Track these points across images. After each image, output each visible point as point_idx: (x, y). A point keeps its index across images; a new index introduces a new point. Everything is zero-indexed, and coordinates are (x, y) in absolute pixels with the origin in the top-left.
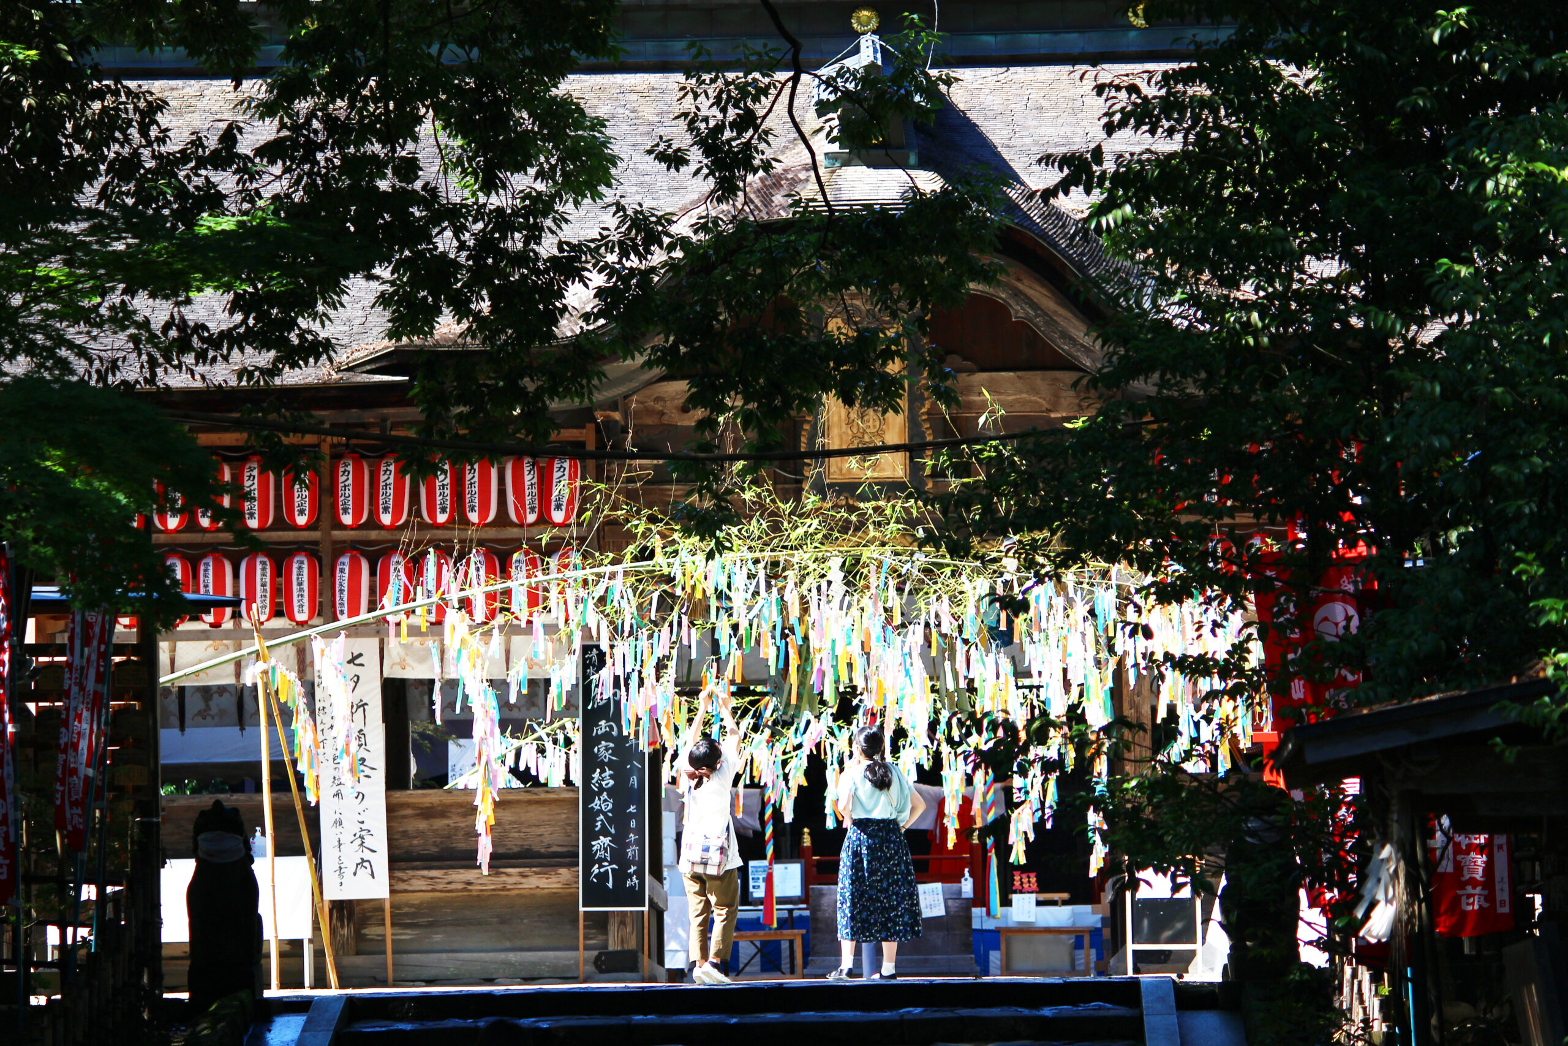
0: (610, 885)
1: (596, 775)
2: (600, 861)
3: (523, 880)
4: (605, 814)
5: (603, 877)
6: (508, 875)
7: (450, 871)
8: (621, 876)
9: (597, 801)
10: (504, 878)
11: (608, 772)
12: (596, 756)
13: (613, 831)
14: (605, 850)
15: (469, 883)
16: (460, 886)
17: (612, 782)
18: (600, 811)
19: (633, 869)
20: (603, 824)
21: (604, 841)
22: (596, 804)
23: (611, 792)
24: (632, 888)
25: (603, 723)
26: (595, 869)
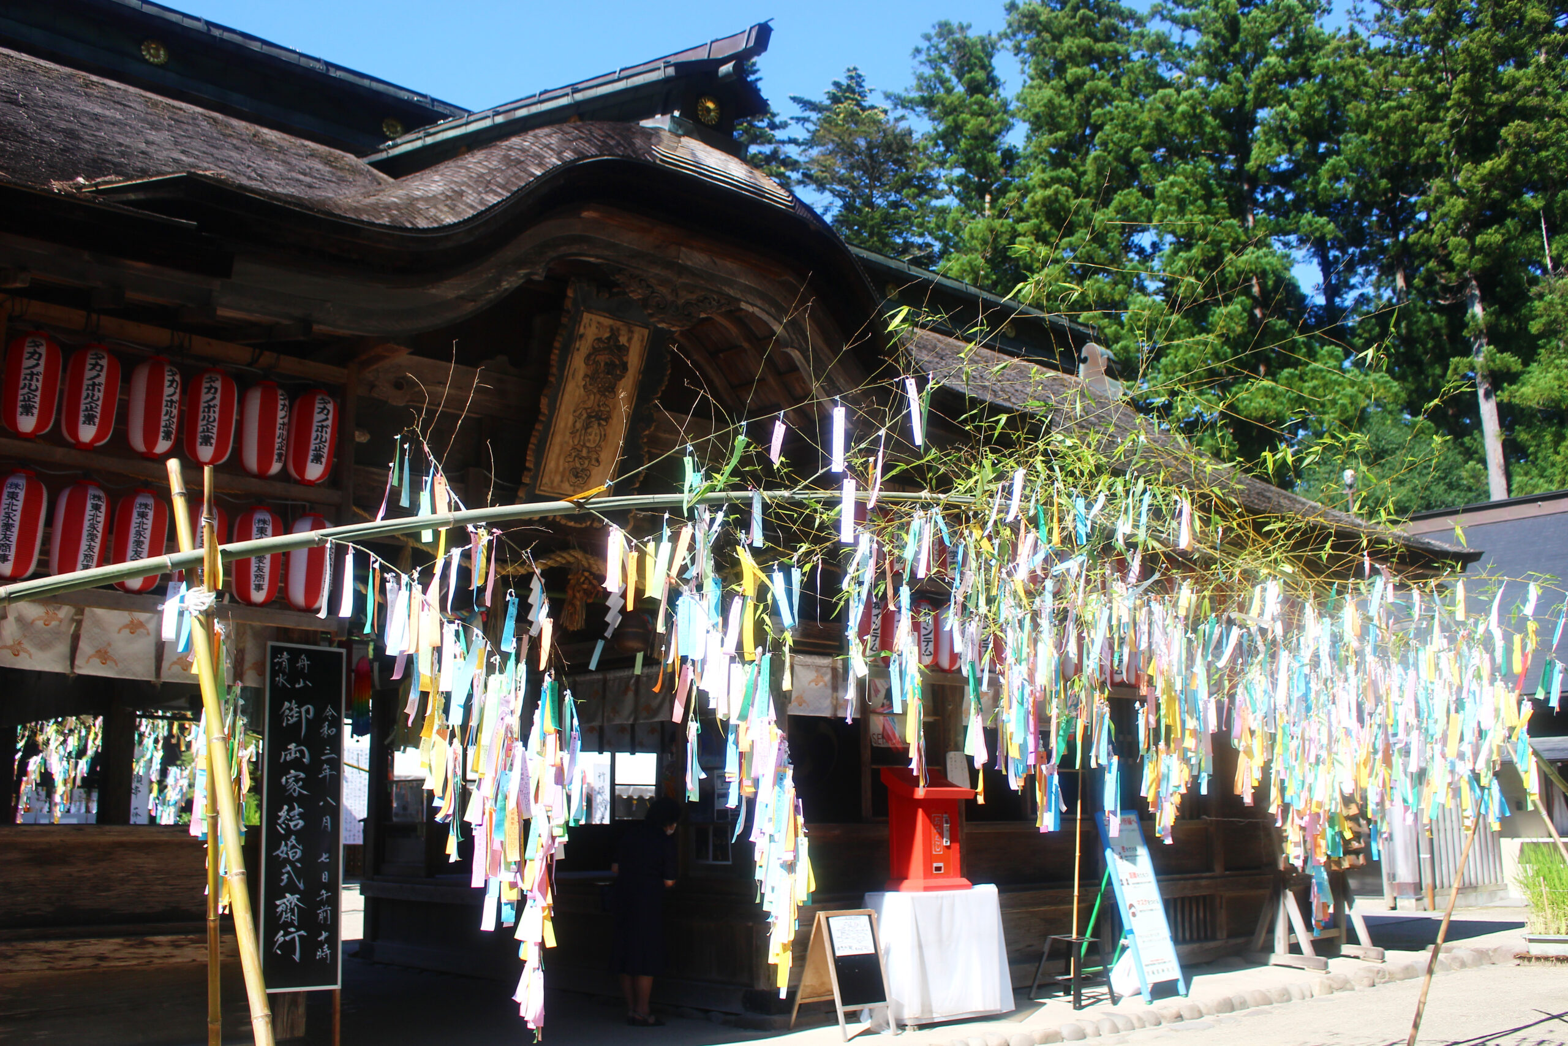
0: (297, 957)
1: (283, 813)
2: (286, 926)
3: (176, 952)
4: (292, 864)
5: (288, 946)
6: (157, 945)
7: (77, 942)
8: (310, 945)
9: (283, 848)
10: (151, 950)
11: (298, 810)
12: (284, 788)
13: (301, 886)
14: (292, 910)
15: (102, 958)
16: (89, 962)
17: (301, 823)
18: (287, 861)
19: (324, 935)
20: (290, 878)
21: (291, 899)
22: (283, 851)
23: (299, 834)
24: (323, 959)
25: (292, 746)
26: (280, 937)
